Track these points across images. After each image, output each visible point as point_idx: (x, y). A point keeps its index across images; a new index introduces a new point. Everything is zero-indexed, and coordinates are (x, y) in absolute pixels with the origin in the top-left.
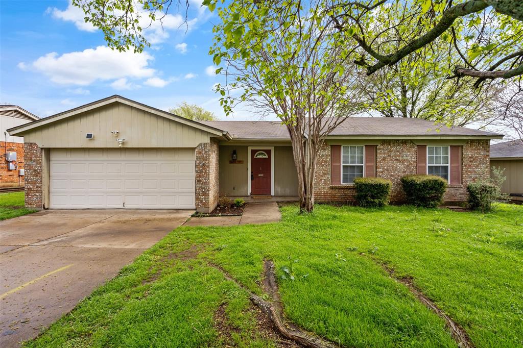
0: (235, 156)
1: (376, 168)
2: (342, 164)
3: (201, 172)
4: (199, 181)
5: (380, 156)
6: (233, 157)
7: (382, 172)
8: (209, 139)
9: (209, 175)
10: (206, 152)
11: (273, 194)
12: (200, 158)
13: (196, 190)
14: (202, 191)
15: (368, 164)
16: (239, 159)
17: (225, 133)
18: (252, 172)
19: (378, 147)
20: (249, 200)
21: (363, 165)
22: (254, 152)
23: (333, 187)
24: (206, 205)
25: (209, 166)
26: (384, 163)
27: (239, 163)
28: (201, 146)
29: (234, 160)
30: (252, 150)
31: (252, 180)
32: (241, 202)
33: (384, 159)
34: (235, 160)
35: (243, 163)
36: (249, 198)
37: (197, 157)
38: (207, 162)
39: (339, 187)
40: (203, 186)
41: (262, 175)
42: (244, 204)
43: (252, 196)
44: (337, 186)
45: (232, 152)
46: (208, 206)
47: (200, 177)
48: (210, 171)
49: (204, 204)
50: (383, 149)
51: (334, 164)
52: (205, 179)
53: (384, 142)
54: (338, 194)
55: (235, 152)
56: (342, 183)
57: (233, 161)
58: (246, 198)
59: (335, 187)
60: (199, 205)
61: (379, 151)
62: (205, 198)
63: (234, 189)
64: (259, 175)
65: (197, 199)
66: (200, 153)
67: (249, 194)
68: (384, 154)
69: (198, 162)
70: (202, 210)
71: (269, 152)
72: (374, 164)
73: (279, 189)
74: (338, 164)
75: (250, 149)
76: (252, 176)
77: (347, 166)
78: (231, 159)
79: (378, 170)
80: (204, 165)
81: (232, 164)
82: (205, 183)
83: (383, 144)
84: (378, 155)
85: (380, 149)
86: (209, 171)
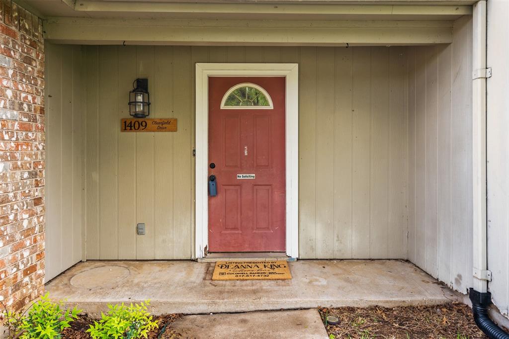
0: (140, 98)
6: (131, 103)
11: (292, 249)
16: (157, 113)
18: (211, 166)
22: (217, 86)
27: (161, 129)
29: (137, 115)
30: (210, 79)
31: (211, 194)
34: (143, 115)
35: (175, 130)
41: (252, 176)
43: (212, 258)
45: (131, 86)
57: (136, 122)
58: (181, 274)
63: (139, 231)
64: (241, 176)
67: (199, 254)
71: (277, 86)
73: (318, 233)
75: (203, 73)
76: (211, 179)
78: (126, 114)
81: (132, 135)
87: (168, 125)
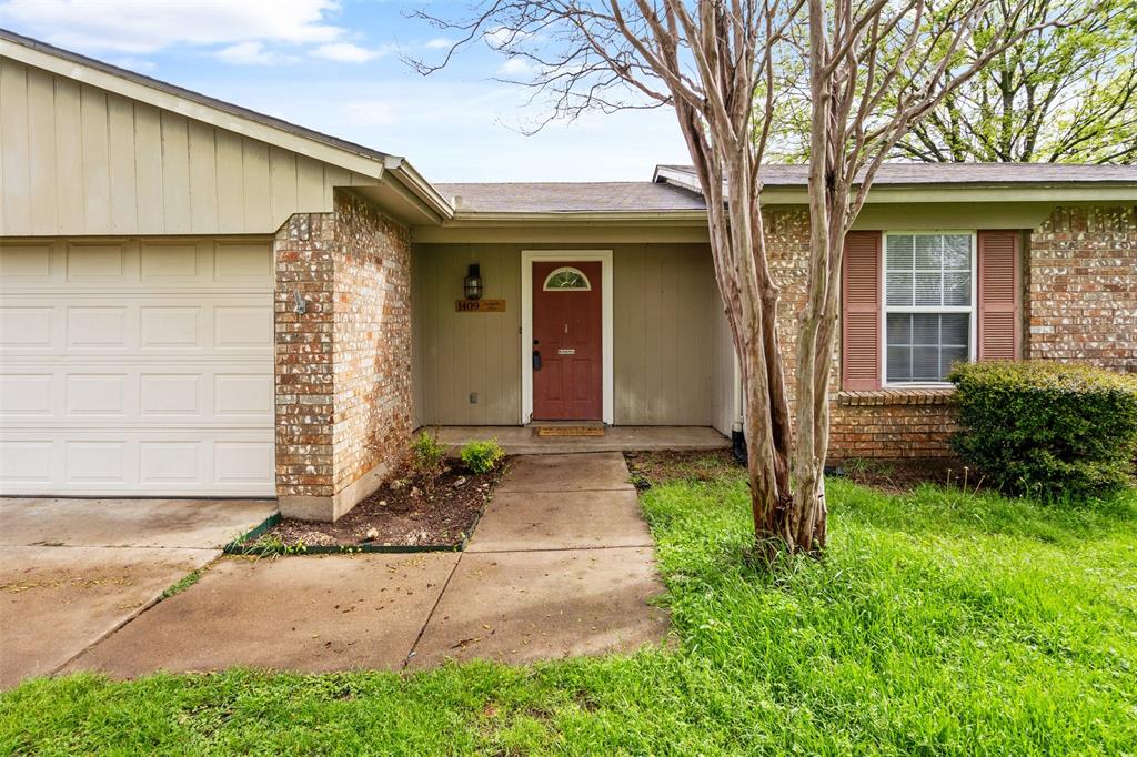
0: (474, 283)
1: (1027, 322)
2: (885, 309)
3: (298, 338)
4: (287, 380)
5: (1041, 277)
6: (467, 288)
7: (1051, 339)
8: (330, 194)
9: (330, 353)
10: (317, 253)
11: (608, 417)
12: (292, 281)
13: (278, 418)
14: (303, 425)
15: (991, 308)
16: (490, 294)
17: (391, 165)
18: (535, 342)
19: (1033, 238)
20: (524, 445)
21: (972, 309)
22: (541, 270)
23: (850, 399)
24: (319, 483)
25: (330, 314)
26: (1060, 302)
27: (491, 309)
28: (298, 227)
29: (471, 298)
30: (534, 264)
31: (535, 368)
32: (489, 453)
33: (1060, 286)
34: (477, 297)
35: (503, 310)
36: (525, 433)
37: (280, 274)
38: (322, 296)
39: (875, 399)
40: (305, 400)
41: (572, 352)
42: (500, 465)
43: (536, 425)
44: (867, 394)
45: (465, 272)
46: (324, 490)
47: (293, 360)
48: (337, 337)
49: (311, 481)
50: (1056, 246)
51: (852, 309)
52: (314, 373)
53: (1059, 215)
54: (871, 425)
55: (474, 272)
56: (884, 383)
57: (470, 303)
58: (512, 433)
59: (860, 399)
60: (287, 485)
61: (1036, 255)
62: (314, 456)
63: (473, 399)
64: (562, 352)
65: (282, 457)
66: (293, 257)
67: (525, 419)
68: (1060, 264)
69: (284, 297)
70: (303, 506)
71: (594, 270)
72: (1015, 307)
73: (631, 402)
74: (868, 308)
75: (528, 259)
76: (535, 354)
77: (906, 316)
78: (462, 297)
79: (1033, 330)
80: (309, 308)
81: (465, 315)
82: (312, 390)
83: (1055, 226)
84: (1036, 271)
85: (1041, 245)
86: (330, 335)
87: (496, 306)
